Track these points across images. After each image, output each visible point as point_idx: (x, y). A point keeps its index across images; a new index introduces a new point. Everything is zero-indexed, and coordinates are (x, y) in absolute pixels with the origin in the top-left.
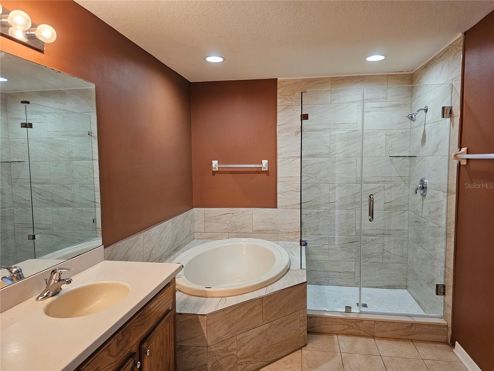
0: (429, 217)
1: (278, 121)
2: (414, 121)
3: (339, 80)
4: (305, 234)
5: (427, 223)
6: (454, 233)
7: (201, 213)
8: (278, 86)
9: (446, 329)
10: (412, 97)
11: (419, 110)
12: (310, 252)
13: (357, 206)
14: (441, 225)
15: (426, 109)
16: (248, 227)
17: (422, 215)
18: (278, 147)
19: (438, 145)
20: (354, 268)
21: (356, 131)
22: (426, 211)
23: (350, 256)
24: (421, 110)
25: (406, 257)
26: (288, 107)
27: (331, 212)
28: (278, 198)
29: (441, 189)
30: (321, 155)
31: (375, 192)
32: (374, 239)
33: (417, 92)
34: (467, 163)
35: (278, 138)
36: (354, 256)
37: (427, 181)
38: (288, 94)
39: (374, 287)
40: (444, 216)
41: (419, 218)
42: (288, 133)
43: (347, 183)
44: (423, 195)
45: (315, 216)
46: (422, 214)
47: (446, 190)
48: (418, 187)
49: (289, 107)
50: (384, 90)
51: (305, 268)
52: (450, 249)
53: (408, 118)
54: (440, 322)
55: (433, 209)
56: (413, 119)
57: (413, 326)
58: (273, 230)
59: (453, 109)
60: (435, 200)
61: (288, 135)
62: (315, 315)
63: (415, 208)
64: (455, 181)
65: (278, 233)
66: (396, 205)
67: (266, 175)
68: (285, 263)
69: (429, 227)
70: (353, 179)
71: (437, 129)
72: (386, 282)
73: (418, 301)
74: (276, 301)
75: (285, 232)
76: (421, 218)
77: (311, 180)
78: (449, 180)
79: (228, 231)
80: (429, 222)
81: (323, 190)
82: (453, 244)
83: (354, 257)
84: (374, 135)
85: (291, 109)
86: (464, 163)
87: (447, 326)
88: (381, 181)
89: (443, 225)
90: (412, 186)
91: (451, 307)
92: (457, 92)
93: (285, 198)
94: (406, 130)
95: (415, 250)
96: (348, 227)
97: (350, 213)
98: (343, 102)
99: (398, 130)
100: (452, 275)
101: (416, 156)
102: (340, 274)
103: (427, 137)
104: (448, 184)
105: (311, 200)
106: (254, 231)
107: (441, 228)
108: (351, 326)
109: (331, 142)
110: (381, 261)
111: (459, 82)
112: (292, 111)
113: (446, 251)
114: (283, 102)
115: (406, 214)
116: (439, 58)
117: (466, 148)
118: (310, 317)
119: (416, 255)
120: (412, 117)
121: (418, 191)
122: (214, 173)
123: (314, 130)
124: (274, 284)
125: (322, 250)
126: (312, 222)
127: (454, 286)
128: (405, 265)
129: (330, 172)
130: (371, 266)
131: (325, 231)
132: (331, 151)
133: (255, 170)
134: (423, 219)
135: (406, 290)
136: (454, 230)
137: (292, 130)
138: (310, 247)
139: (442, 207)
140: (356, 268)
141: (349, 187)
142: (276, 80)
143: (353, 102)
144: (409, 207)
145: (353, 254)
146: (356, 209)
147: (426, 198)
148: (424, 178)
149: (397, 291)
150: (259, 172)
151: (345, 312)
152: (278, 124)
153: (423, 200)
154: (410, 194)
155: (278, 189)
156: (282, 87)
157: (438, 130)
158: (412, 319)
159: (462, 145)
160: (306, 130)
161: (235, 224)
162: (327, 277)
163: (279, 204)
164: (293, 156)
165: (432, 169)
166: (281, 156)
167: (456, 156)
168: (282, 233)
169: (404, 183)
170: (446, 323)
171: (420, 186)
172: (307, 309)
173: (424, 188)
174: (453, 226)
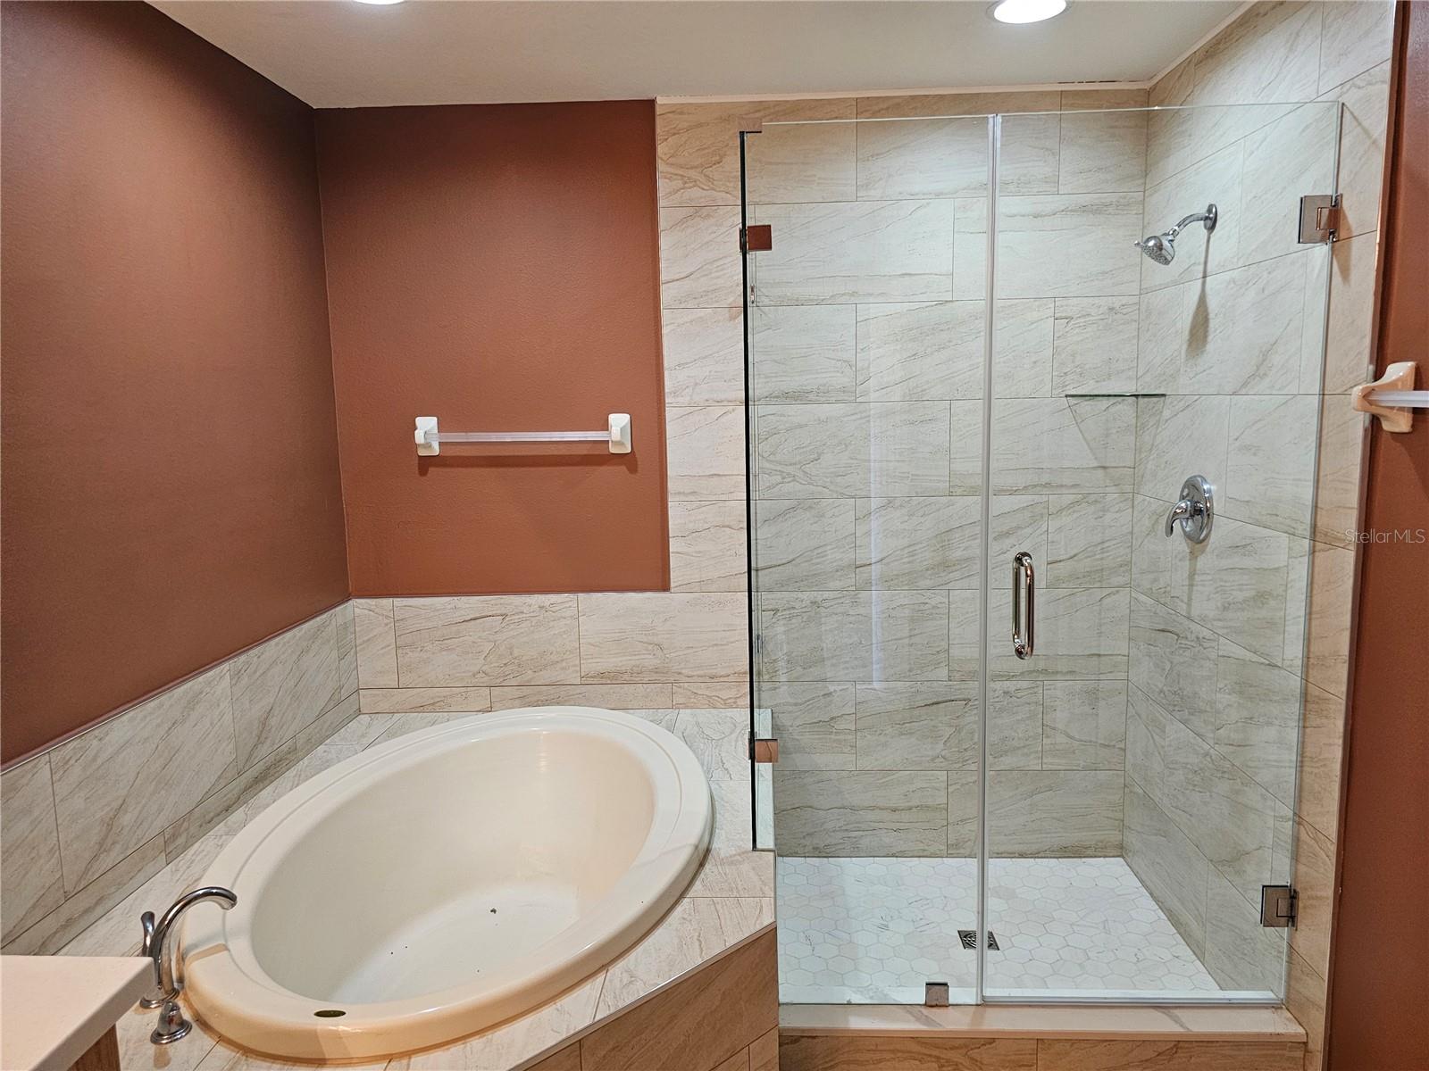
0: (1220, 620)
1: (663, 265)
2: (1167, 262)
3: (887, 108)
4: (774, 679)
5: (1212, 644)
6: (1344, 702)
7: (380, 618)
8: (659, 130)
9: (1302, 1056)
10: (1146, 176)
11: (1184, 220)
12: (790, 744)
13: (951, 575)
14: (1280, 660)
15: (1211, 216)
16: (564, 664)
17: (1188, 611)
18: (666, 365)
19: (1265, 355)
20: (943, 793)
21: (949, 305)
22: (1208, 600)
23: (930, 753)
24: (1192, 219)
25: (1121, 749)
26: (698, 211)
27: (861, 600)
28: (671, 555)
29: (1281, 523)
30: (821, 395)
31: (1014, 525)
32: (1012, 689)
33: (1168, 157)
34: (1413, 426)
35: (665, 331)
36: (943, 753)
37: (1213, 488)
38: (697, 162)
39: (1011, 855)
40: (1296, 628)
41: (1177, 619)
42: (701, 313)
43: (917, 493)
44: (1197, 541)
45: (806, 616)
46: (1189, 605)
47: (1305, 529)
48: (1178, 511)
49: (704, 212)
50: (1047, 149)
51: (771, 846)
52: (1324, 760)
53: (1145, 248)
54: (1279, 1031)
55: (1240, 596)
56: (1163, 252)
57: (1179, 1051)
58: (656, 671)
59: (1346, 205)
60: (1248, 562)
61: (701, 318)
62: (809, 1030)
63: (1156, 580)
64: (1352, 496)
65: (676, 682)
66: (1088, 569)
67: (624, 468)
68: (692, 833)
69: (1220, 659)
70: (939, 481)
71: (1263, 290)
72: (1054, 835)
73: (1169, 910)
74: (643, 1036)
75: (699, 676)
76: (1187, 622)
77: (792, 484)
78: (1320, 490)
79: (486, 678)
80: (1221, 638)
81: (831, 521)
82: (1340, 742)
83: (943, 757)
84: (1013, 317)
85: (712, 221)
86: (1403, 424)
87: (1305, 1044)
88: (1035, 486)
89: (1287, 663)
90: (1144, 500)
91: (1326, 978)
92: (1369, 136)
93: (699, 552)
94: (1124, 300)
95: (1157, 730)
96: (921, 650)
97: (927, 601)
98: (901, 193)
99: (1096, 301)
100: (1334, 860)
101: (1162, 395)
102: (896, 816)
103: (1213, 324)
104: (1316, 507)
105: (791, 558)
106: (586, 676)
107: (1276, 671)
108: (948, 1061)
109: (860, 346)
110: (1034, 764)
111: (1383, 91)
112: (715, 228)
113: (1301, 762)
114: (679, 190)
115: (1122, 599)
117: (1410, 364)
118: (790, 1040)
119: (1163, 747)
120: (1160, 247)
121: (1176, 525)
122: (426, 463)
123: (798, 303)
124: (640, 949)
125: (832, 736)
126: (796, 635)
127: (1340, 901)
128: (1117, 775)
129: (858, 457)
130: (1001, 782)
131: (842, 666)
132: (860, 379)
133: (583, 451)
134: (1194, 627)
135: (1121, 859)
136: (1344, 688)
137: (717, 302)
138: (791, 726)
139: (1286, 591)
140: (952, 792)
141: (925, 509)
142: (646, 108)
143: (939, 195)
144: (1133, 576)
145: (941, 746)
146: (950, 586)
147: (1208, 549)
148: (1200, 476)
149: (1091, 865)
150: (598, 457)
151: (926, 1005)
152: (663, 277)
153: (1193, 556)
154: (1136, 530)
155: (670, 523)
156: (674, 134)
157: (1266, 292)
158: (1177, 1021)
159: (1389, 351)
160: (766, 301)
161: (515, 656)
162: (852, 826)
163: (675, 577)
164: (722, 396)
165: (1237, 443)
166: (679, 399)
167: (1373, 398)
168: (689, 680)
169: (1113, 489)
170: (1301, 1031)
171: (1183, 505)
172: (782, 999)
173: (1199, 511)
174: (1341, 673)
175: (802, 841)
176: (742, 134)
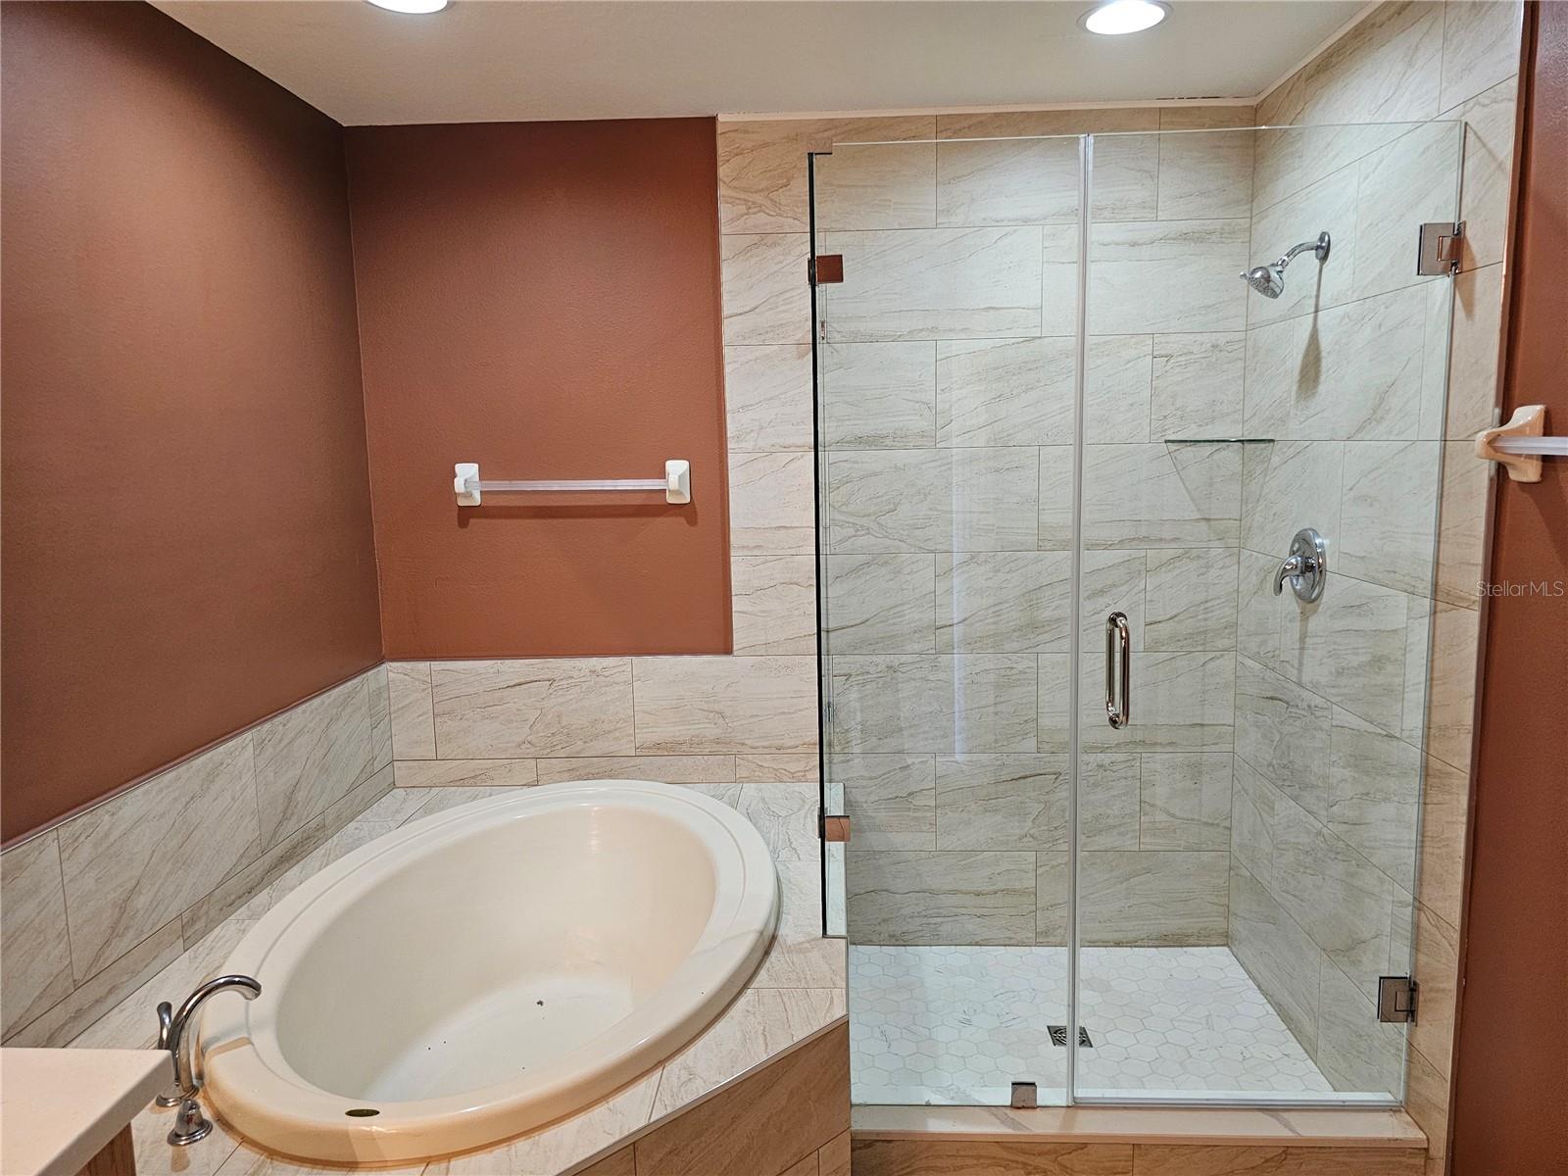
0: (1333, 686)
1: (725, 297)
2: (1275, 295)
3: (970, 127)
4: (845, 751)
5: (1325, 713)
6: (1468, 777)
7: (417, 683)
8: (721, 150)
9: (1423, 1163)
10: (1252, 201)
11: (1294, 250)
12: (863, 822)
13: (1040, 638)
14: (1399, 729)
15: (1324, 244)
16: (617, 734)
17: (1300, 679)
18: (728, 407)
19: (1382, 399)
20: (1032, 875)
21: (1037, 342)
22: (1321, 665)
23: (1017, 832)
24: (1302, 248)
25: (1226, 828)
26: (764, 239)
27: (942, 664)
28: (733, 614)
29: (1400, 581)
30: (898, 440)
31: (1110, 582)
32: (1107, 762)
33: (1277, 180)
34: (1542, 475)
35: (728, 369)
36: (1032, 832)
37: (1326, 542)
38: (764, 184)
39: (1105, 944)
40: (1416, 696)
41: (1286, 686)
42: (767, 350)
43: (1002, 547)
44: (1309, 600)
45: (881, 681)
46: (1300, 671)
47: (1425, 587)
48: (1288, 567)
49: (770, 240)
50: (1144, 171)
51: (843, 932)
52: (1447, 839)
53: (1252, 280)
54: (1397, 1136)
55: (1355, 661)
56: (1271, 284)
57: (1289, 1157)
58: (717, 741)
59: (1469, 233)
60: (1365, 624)
61: (766, 355)
62: (883, 1133)
63: (1264, 643)
64: (1476, 552)
65: (740, 753)
66: (1190, 631)
67: (682, 520)
68: (756, 918)
69: (1334, 729)
70: (1027, 534)
71: (1380, 326)
72: (1153, 922)
73: (1277, 1004)
74: (703, 1139)
75: (764, 747)
76: (1297, 689)
77: (866, 537)
78: (1442, 545)
79: (533, 750)
80: (1334, 706)
81: (909, 578)
82: (1464, 819)
83: (1031, 836)
84: (1107, 355)
85: (778, 249)
86: (1531, 473)
87: (1427, 1150)
88: (1131, 540)
89: (1406, 734)
90: (1251, 555)
91: (1449, 1078)
92: (1494, 158)
93: (764, 612)
94: (1230, 337)
95: (1265, 808)
96: (1007, 719)
97: (1014, 665)
98: (984, 219)
99: (1199, 337)
100: (1457, 949)
101: (1273, 441)
102: (980, 901)
103: (1326, 363)
104: (1438, 564)
105: (865, 617)
106: (641, 747)
107: (1395, 743)
108: (1036, 1167)
109: (940, 387)
110: (1130, 844)
111: (1509, 109)
112: (781, 258)
113: (1422, 841)
114: (742, 216)
115: (1227, 663)
116: (1389, 19)
117: (1539, 406)
118: (863, 1145)
119: (1272, 826)
120: (1268, 279)
121: (1286, 582)
122: (466, 514)
123: (872, 339)
124: (699, 1044)
125: (911, 813)
126: (870, 703)
127: (1463, 993)
128: (1222, 856)
129: (938, 507)
130: (1094, 864)
131: (921, 736)
132: (940, 422)
133: (638, 501)
134: (1305, 694)
135: (1226, 948)
136: (1468, 761)
137: (784, 338)
138: (866, 802)
139: (1405, 655)
140: (1041, 875)
141: (1011, 564)
142: (706, 127)
143: (1026, 221)
144: (1239, 639)
145: (1029, 824)
146: (1039, 649)
147: (1320, 609)
148: (1311, 529)
149: (1193, 955)
150: (654, 508)
151: (1012, 1106)
152: (726, 311)
153: (1305, 616)
154: (1242, 588)
155: (733, 580)
156: (738, 155)
157: (1383, 329)
158: (1287, 1125)
159: (1517, 392)
160: (838, 337)
161: (563, 725)
162: (931, 912)
163: (738, 639)
164: (789, 441)
165: (1352, 493)
166: (743, 445)
167: (1497, 444)
168: (754, 751)
169: (1217, 543)
170: (1421, 1135)
171: (1293, 561)
172: (855, 1099)
173: (1311, 568)
174: (1464, 743)
175: (877, 928)
176: (811, 155)
